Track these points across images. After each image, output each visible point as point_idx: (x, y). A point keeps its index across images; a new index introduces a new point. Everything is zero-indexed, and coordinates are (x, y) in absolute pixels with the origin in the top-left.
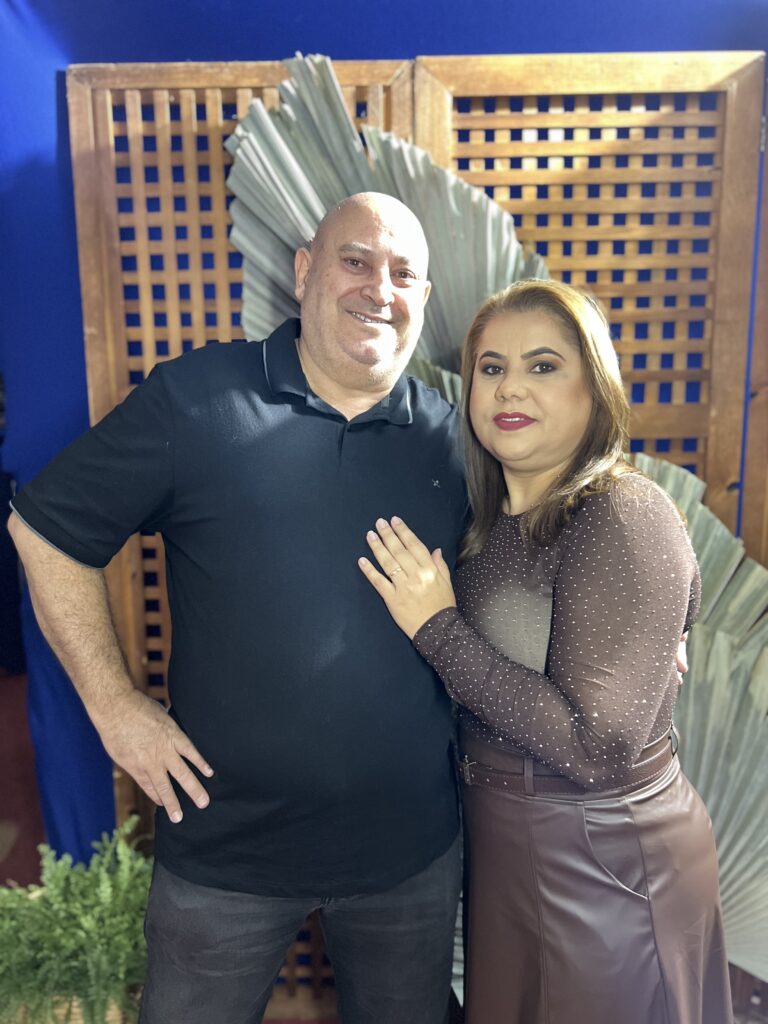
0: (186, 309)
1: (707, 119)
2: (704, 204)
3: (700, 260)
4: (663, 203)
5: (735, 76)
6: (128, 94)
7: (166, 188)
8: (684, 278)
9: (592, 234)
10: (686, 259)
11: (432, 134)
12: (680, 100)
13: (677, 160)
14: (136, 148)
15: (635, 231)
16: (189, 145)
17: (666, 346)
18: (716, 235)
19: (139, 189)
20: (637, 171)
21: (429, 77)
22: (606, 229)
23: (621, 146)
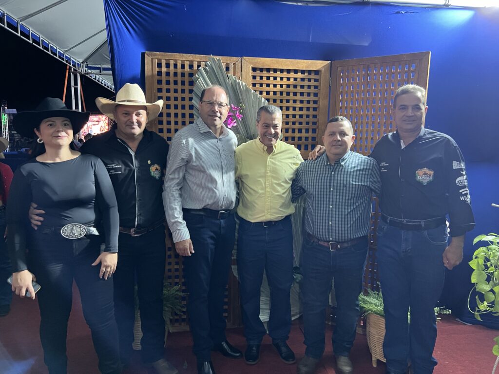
0: (176, 120)
1: (317, 77)
2: (316, 99)
3: (315, 113)
4: (305, 98)
5: (323, 67)
6: (162, 60)
7: (172, 86)
8: (311, 117)
9: (288, 105)
10: (311, 113)
11: (246, 77)
12: (310, 72)
13: (309, 87)
14: (164, 75)
15: (298, 105)
16: (179, 75)
17: (307, 135)
18: (319, 107)
19: (164, 86)
20: (299, 89)
21: (246, 62)
22: (291, 104)
23: (295, 83)
